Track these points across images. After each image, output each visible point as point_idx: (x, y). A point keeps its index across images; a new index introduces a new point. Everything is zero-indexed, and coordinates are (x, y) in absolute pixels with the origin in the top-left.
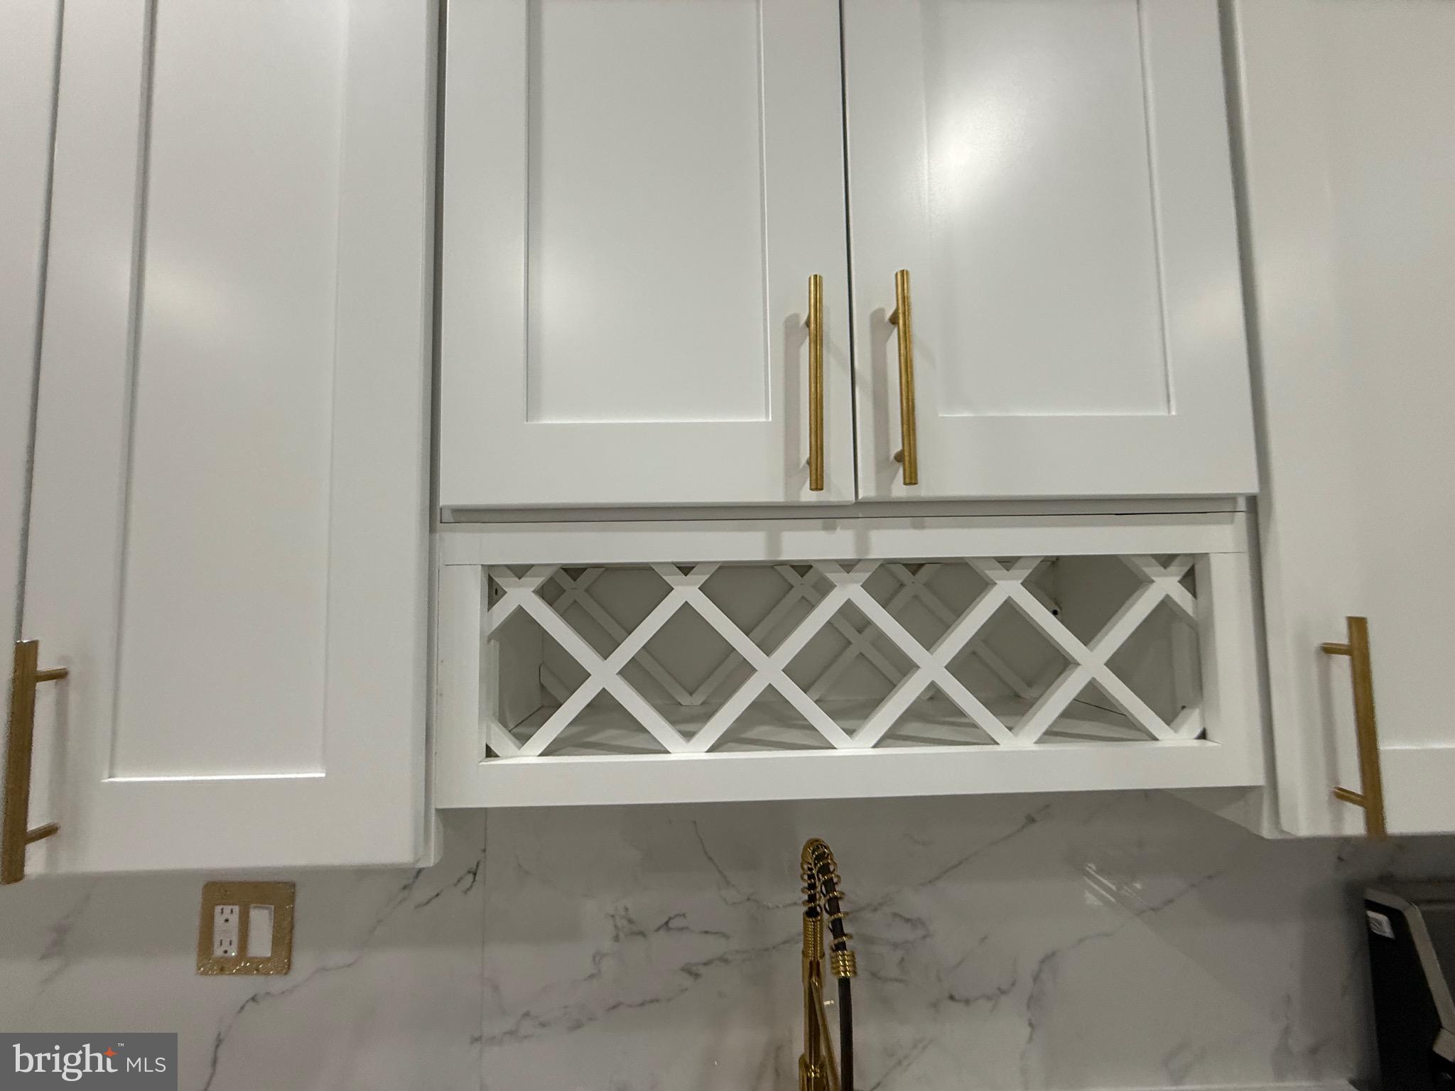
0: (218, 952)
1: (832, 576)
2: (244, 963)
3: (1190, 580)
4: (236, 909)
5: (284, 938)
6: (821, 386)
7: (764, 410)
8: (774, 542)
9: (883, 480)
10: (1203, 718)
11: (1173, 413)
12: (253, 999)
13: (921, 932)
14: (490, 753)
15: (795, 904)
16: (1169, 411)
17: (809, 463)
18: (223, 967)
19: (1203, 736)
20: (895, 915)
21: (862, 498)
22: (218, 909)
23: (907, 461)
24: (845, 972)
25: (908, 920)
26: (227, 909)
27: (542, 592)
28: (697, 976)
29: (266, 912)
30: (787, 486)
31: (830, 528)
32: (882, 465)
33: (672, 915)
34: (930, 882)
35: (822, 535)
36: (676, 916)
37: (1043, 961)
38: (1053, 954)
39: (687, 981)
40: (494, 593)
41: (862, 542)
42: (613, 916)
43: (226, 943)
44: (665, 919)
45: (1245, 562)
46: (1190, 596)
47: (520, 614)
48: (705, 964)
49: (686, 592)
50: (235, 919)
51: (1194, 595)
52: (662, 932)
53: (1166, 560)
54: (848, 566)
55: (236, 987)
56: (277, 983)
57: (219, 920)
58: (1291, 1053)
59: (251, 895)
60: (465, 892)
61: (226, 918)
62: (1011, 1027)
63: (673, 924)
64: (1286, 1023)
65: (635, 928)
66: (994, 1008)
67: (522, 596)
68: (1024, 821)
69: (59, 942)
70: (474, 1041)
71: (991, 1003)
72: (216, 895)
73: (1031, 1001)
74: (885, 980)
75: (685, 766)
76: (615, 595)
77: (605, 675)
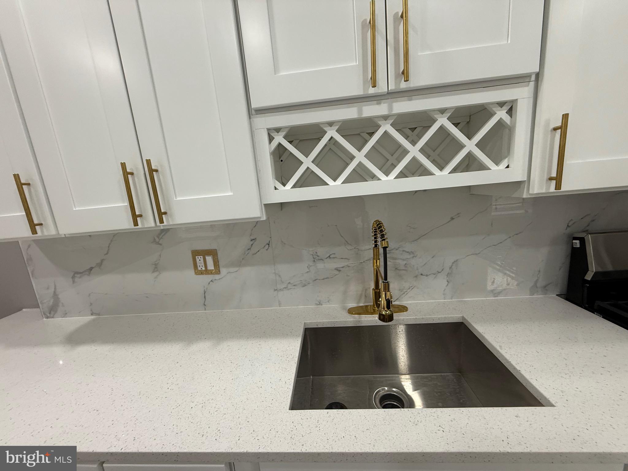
0: (199, 269)
1: (380, 123)
2: (207, 272)
3: (510, 112)
4: (202, 257)
5: (216, 263)
6: (375, 47)
7: (355, 61)
8: (360, 111)
9: (397, 83)
10: (509, 161)
11: (509, 42)
12: (212, 281)
13: (412, 256)
14: (276, 188)
15: (370, 249)
16: (508, 42)
17: (371, 78)
18: (201, 273)
19: (508, 167)
20: (404, 251)
21: (391, 90)
22: (197, 257)
23: (405, 74)
24: (385, 245)
25: (408, 252)
26: (199, 257)
27: (285, 137)
28: (340, 271)
29: (211, 257)
30: (364, 89)
31: (379, 104)
32: (397, 77)
33: (331, 254)
34: (416, 240)
35: (377, 106)
36: (332, 254)
37: (453, 263)
38: (457, 260)
39: (337, 272)
40: (271, 139)
41: (390, 108)
42: (312, 255)
43: (201, 267)
44: (329, 255)
45: (531, 101)
46: (509, 117)
47: (280, 145)
48: (342, 267)
49: (332, 133)
50: (202, 259)
51: (511, 117)
52: (328, 258)
53: (501, 104)
54: (385, 118)
55: (206, 278)
56: (217, 277)
57: (198, 260)
58: (537, 287)
59: (205, 253)
60: (267, 250)
61: (200, 260)
62: (441, 282)
63: (331, 256)
64: (537, 278)
65: (319, 258)
66: (435, 278)
67: (279, 139)
68: (450, 219)
69: (156, 268)
70: (275, 290)
71: (435, 276)
72: (195, 253)
73: (448, 275)
74: (400, 270)
75: (335, 188)
76: (309, 135)
77: (308, 162)
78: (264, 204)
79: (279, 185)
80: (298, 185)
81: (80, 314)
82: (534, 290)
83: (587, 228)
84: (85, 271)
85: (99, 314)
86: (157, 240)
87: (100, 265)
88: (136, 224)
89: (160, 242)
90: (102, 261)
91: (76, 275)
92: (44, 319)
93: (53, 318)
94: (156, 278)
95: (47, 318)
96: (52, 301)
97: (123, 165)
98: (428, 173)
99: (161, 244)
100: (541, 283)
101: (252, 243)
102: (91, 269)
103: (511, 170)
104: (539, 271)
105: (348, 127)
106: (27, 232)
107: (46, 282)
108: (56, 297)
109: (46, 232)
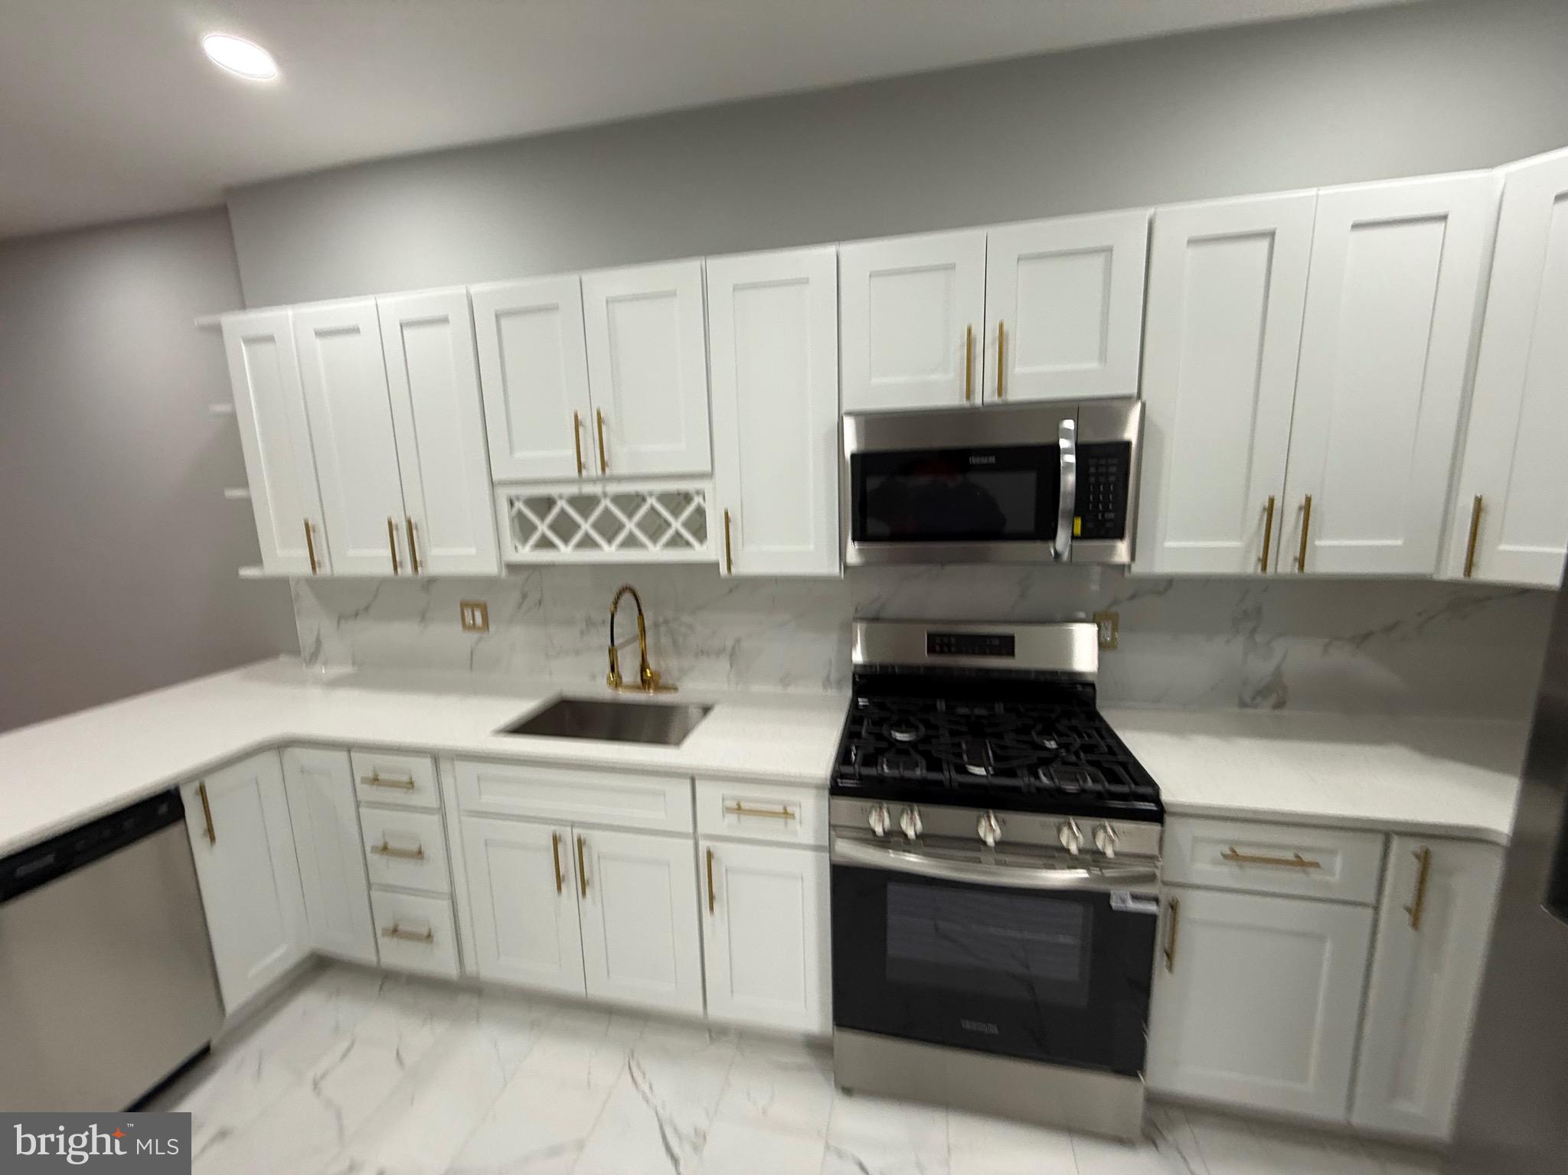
0: (467, 623)
1: (599, 499)
2: (474, 627)
5: (485, 619)
7: (571, 449)
8: (580, 489)
10: (708, 541)
12: (480, 639)
13: (690, 630)
14: (516, 549)
18: (469, 628)
19: (707, 547)
20: (681, 623)
22: (465, 610)
25: (686, 625)
26: (468, 610)
27: (524, 504)
29: (480, 611)
31: (593, 485)
35: (593, 487)
37: (735, 642)
38: (739, 640)
40: (512, 504)
41: (604, 488)
43: (469, 622)
47: (520, 511)
49: (561, 504)
50: (470, 613)
54: (603, 496)
55: (472, 637)
56: (485, 634)
57: (466, 614)
58: (830, 681)
59: (474, 606)
60: (538, 608)
61: (468, 613)
63: (605, 620)
64: (828, 670)
65: (593, 622)
66: (717, 657)
67: (519, 505)
68: (726, 592)
69: (423, 617)
70: (546, 656)
72: (464, 605)
73: (731, 656)
74: (679, 645)
75: (566, 553)
76: (544, 505)
77: (543, 528)
78: (505, 564)
79: (520, 547)
80: (536, 547)
81: (342, 665)
82: (827, 683)
83: (879, 615)
84: (351, 615)
85: (360, 666)
87: (367, 609)
88: (397, 571)
89: (428, 589)
90: (369, 604)
91: (341, 618)
92: (304, 667)
93: (313, 665)
94: (422, 629)
95: (307, 665)
96: (313, 647)
97: (390, 521)
98: (642, 546)
99: (429, 592)
100: (834, 676)
101: (522, 599)
102: (357, 613)
103: (709, 551)
104: (831, 662)
105: (574, 501)
106: (307, 569)
107: (311, 624)
108: (318, 642)
109: (324, 571)
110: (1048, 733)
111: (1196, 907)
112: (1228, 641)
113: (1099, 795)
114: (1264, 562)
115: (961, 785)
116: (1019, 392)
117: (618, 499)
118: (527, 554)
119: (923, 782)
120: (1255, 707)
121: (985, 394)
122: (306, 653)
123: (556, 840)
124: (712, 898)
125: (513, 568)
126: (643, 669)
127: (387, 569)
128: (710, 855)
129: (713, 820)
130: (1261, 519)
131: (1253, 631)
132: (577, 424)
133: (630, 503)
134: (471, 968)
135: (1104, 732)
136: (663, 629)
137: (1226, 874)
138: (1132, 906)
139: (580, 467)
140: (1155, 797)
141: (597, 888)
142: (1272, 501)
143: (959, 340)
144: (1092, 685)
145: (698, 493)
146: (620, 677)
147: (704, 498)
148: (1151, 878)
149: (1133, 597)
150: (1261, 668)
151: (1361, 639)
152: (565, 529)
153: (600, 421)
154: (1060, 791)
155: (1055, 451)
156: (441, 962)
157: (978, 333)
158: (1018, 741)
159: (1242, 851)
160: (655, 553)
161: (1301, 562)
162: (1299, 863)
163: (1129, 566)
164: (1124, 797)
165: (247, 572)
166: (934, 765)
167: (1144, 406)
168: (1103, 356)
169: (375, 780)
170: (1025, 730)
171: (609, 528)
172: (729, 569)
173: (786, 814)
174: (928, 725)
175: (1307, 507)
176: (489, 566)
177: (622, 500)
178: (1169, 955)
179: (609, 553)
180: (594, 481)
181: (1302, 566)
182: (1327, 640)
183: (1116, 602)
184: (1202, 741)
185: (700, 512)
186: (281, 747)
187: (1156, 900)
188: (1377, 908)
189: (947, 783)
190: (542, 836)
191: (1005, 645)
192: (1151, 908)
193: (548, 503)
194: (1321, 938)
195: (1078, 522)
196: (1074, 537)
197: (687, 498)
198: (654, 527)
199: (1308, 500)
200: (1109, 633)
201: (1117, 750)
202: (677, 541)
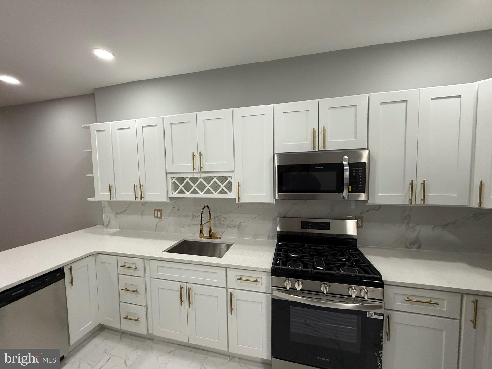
0: (156, 216)
2: (158, 217)
5: (161, 215)
7: (191, 164)
8: (193, 175)
12: (159, 221)
13: (225, 219)
14: (173, 193)
16: (225, 163)
18: (156, 218)
19: (232, 193)
20: (223, 217)
27: (176, 179)
29: (160, 212)
30: (192, 170)
34: (226, 213)
37: (239, 223)
38: (241, 223)
40: (172, 180)
41: (200, 175)
42: (192, 215)
47: (174, 182)
49: (187, 180)
52: (197, 217)
54: (200, 177)
55: (157, 220)
56: (161, 220)
57: (155, 213)
58: (270, 237)
59: (158, 211)
60: (178, 212)
61: (156, 212)
62: (235, 230)
63: (199, 216)
64: (269, 233)
65: (195, 216)
66: (234, 228)
67: (174, 180)
68: (237, 207)
69: (142, 214)
70: (180, 227)
71: (233, 228)
72: (155, 210)
73: (238, 228)
74: (221, 224)
75: (188, 195)
76: (182, 180)
77: (181, 187)
78: (169, 198)
79: (173, 192)
80: (179, 193)
81: (115, 228)
82: (269, 237)
83: (285, 215)
84: (120, 213)
85: (121, 229)
86: (144, 204)
87: (125, 211)
88: (135, 200)
89: (145, 205)
90: (126, 210)
91: (118, 213)
92: (104, 229)
93: (107, 228)
94: (141, 218)
95: (105, 228)
96: (108, 222)
97: (135, 184)
98: (212, 193)
99: (144, 206)
100: (271, 235)
101: (173, 209)
102: (122, 212)
103: (232, 195)
104: (270, 230)
105: (191, 179)
106: (108, 199)
107: (107, 215)
108: (109, 221)
109: (113, 199)
110: (343, 255)
111: (396, 318)
112: (400, 226)
113: (361, 277)
114: (411, 200)
115: (315, 272)
116: (330, 147)
117: (205, 178)
118: (176, 195)
119: (302, 271)
120: (411, 248)
121: (319, 148)
122: (105, 225)
123: (181, 288)
124: (232, 310)
125: (171, 199)
126: (210, 232)
127: (133, 199)
128: (231, 295)
129: (233, 283)
130: (409, 186)
131: (408, 223)
132: (193, 156)
133: (208, 179)
134: (150, 332)
135: (361, 256)
136: (216, 219)
137: (406, 306)
138: (375, 317)
139: (194, 168)
140: (380, 278)
141: (194, 305)
142: (412, 181)
143: (310, 131)
144: (356, 240)
145: (229, 177)
146: (203, 234)
147: (231, 179)
148: (380, 307)
149: (368, 211)
150: (412, 235)
151: (445, 226)
152: (188, 187)
153: (200, 155)
154: (348, 275)
155: (342, 165)
156: (141, 329)
157: (316, 129)
158: (333, 258)
159: (411, 298)
160: (216, 195)
161: (423, 200)
162: (431, 303)
163: (367, 201)
164: (370, 278)
165: (90, 199)
166: (306, 266)
167: (369, 151)
168: (356, 137)
169: (124, 266)
170: (335, 254)
171: (202, 187)
172: (239, 201)
173: (256, 281)
174: (303, 252)
175: (424, 183)
176: (164, 199)
177: (205, 179)
178: (388, 334)
179: (201, 195)
180: (198, 173)
181: (424, 203)
182: (433, 226)
183: (362, 213)
184: (395, 259)
185: (230, 182)
186: (96, 255)
187: (383, 315)
188: (460, 320)
189: (310, 272)
190: (177, 286)
191: (327, 226)
192: (381, 318)
193: (183, 179)
194: (442, 331)
195: (350, 187)
196: (349, 192)
197: (226, 178)
198: (216, 187)
199: (424, 181)
200: (361, 223)
201: (366, 262)
202: (222, 192)
